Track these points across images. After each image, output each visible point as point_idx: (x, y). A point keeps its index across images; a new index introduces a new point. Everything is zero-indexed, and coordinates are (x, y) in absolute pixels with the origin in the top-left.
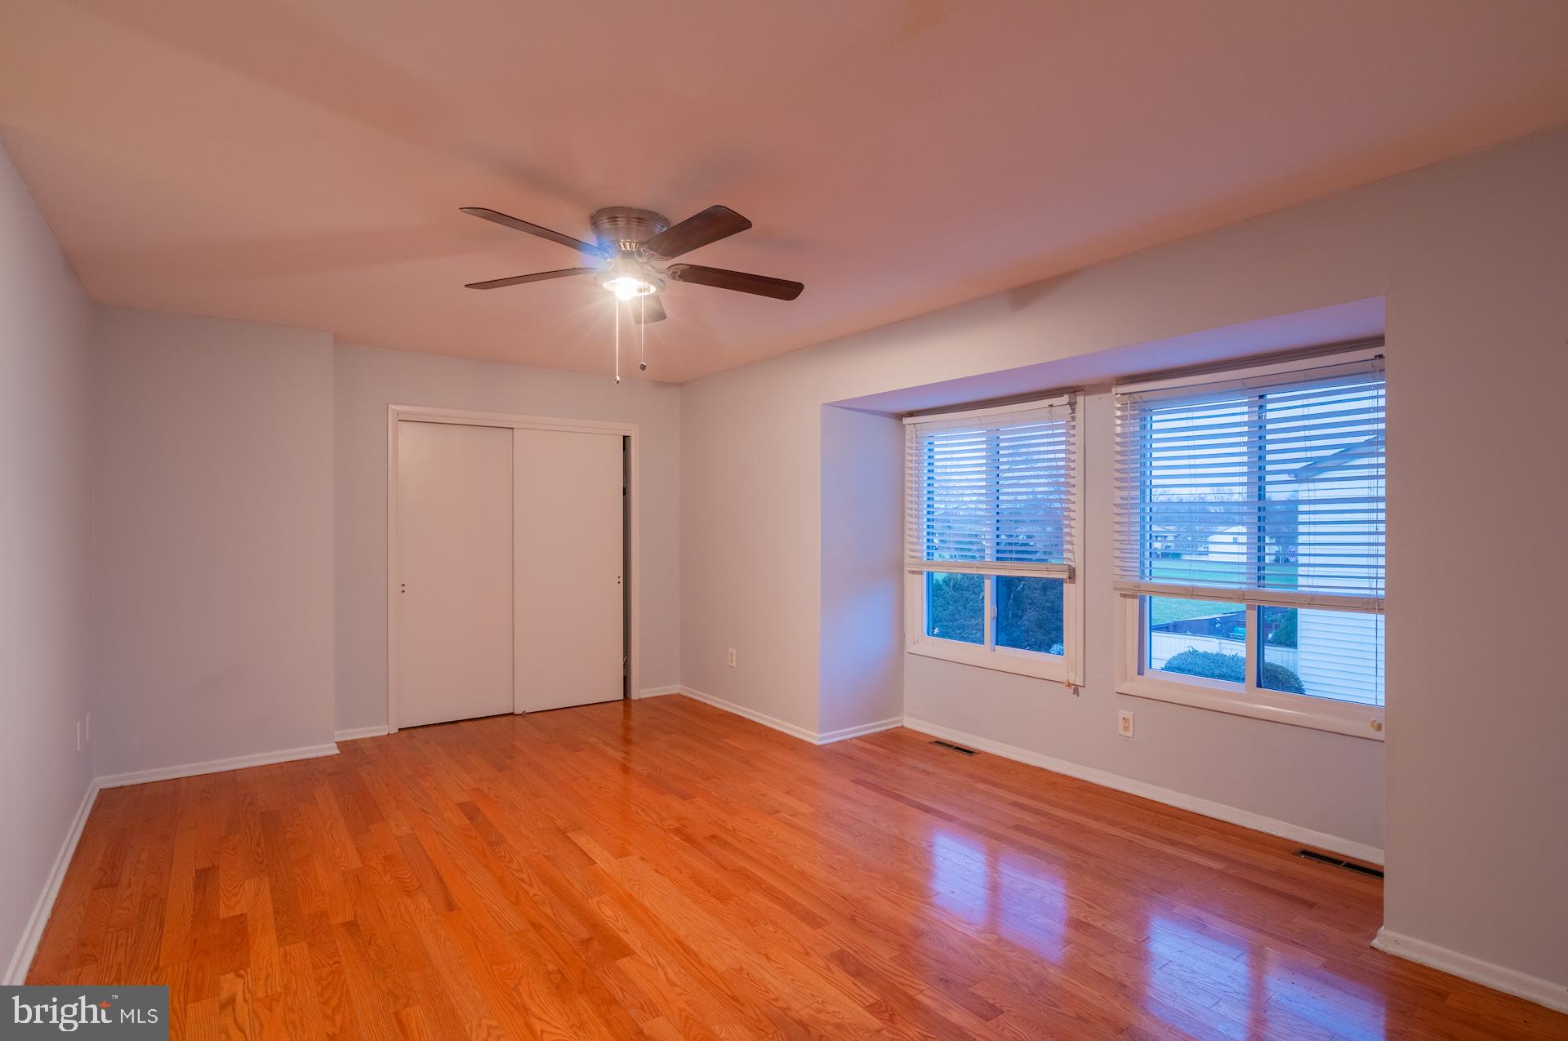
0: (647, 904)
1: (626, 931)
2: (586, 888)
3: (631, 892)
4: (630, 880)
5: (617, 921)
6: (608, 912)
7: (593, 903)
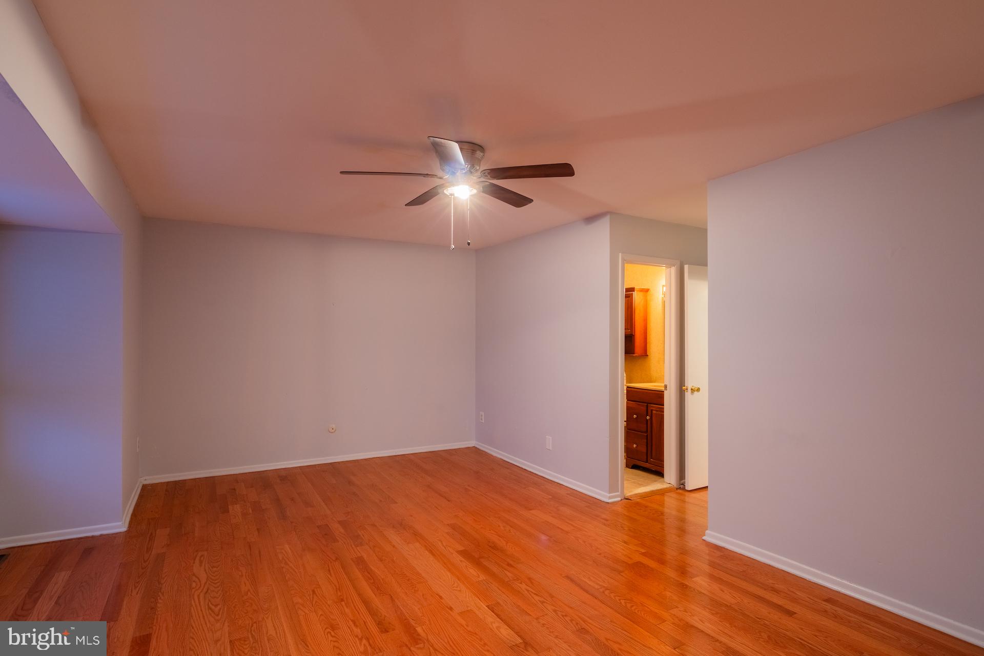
0: (449, 574)
1: (461, 561)
2: (489, 587)
3: (458, 582)
4: (460, 591)
5: (466, 566)
6: (472, 572)
7: (482, 577)
